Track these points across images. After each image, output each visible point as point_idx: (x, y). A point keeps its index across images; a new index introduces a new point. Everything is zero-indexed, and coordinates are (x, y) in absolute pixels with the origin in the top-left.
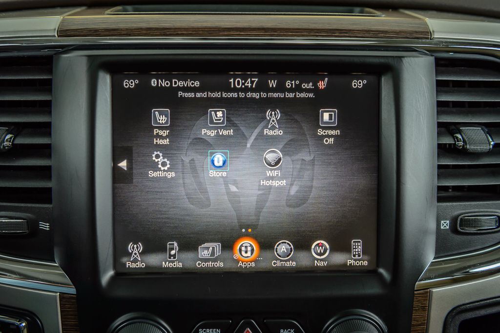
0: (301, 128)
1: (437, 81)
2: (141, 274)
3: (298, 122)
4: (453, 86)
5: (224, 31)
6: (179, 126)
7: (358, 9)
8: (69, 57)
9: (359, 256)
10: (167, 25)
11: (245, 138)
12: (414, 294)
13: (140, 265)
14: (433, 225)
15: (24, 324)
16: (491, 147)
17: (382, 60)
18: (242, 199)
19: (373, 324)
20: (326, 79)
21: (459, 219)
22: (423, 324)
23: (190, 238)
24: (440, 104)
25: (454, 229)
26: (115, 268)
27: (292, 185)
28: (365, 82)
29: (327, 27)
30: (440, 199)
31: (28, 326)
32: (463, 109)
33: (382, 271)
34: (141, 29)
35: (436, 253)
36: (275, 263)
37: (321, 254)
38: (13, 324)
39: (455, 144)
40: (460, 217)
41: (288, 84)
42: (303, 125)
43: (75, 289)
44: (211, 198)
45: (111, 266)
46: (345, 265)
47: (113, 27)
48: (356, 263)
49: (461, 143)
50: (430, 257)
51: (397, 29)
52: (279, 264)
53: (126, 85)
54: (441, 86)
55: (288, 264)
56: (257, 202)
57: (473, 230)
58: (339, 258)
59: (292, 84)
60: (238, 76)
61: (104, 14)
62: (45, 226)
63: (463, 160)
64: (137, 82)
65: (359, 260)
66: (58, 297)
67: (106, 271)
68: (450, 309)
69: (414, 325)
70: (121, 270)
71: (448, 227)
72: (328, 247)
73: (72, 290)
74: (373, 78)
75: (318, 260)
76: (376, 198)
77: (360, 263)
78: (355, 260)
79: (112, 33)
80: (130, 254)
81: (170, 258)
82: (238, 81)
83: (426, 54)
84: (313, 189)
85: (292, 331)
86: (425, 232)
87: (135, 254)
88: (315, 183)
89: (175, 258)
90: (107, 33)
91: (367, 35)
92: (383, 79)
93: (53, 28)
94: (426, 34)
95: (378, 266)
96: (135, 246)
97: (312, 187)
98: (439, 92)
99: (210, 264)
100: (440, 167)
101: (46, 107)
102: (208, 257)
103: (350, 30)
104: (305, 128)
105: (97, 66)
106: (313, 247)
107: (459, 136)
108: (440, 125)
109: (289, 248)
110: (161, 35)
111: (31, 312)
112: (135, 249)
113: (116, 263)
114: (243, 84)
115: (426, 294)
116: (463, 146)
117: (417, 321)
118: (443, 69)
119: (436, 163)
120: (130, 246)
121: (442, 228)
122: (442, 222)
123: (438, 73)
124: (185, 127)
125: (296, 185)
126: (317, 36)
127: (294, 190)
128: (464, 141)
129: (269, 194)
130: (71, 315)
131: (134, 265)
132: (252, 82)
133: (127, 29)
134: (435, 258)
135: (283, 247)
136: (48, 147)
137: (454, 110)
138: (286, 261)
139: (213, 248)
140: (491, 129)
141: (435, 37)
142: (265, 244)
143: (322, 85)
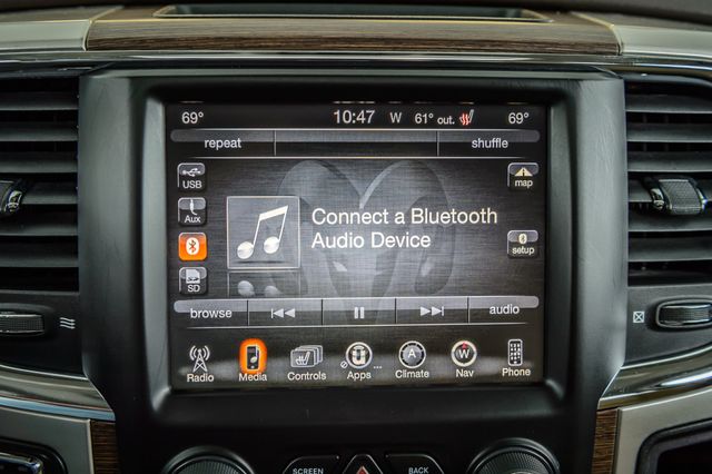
0: (437, 181)
1: (628, 113)
2: (207, 391)
3: (431, 172)
4: (649, 121)
5: (327, 42)
6: (262, 179)
7: (512, 11)
8: (103, 79)
9: (519, 362)
10: (245, 33)
11: (356, 195)
12: (596, 415)
13: (207, 378)
14: (621, 318)
15: (38, 465)
16: (703, 207)
17: (552, 85)
18: (352, 282)
19: (540, 459)
20: (472, 111)
21: (658, 309)
22: (608, 458)
23: (279, 338)
24: (632, 147)
25: (651, 323)
26: (170, 383)
27: (423, 262)
28: (527, 115)
29: (474, 37)
30: (632, 281)
31: (45, 468)
32: (662, 154)
33: (550, 382)
34: (208, 38)
35: (627, 357)
36: (399, 374)
37: (464, 360)
38: (23, 465)
39: (652, 203)
40: (660, 306)
41: (418, 118)
42: (439, 176)
43: (113, 414)
44: (309, 281)
45: (166, 380)
46: (499, 375)
47: (167, 35)
48: (514, 373)
49: (661, 202)
50: (618, 364)
51: (572, 40)
52: (405, 374)
53: (186, 120)
54: (633, 121)
55: (418, 375)
56: (374, 286)
57: (676, 325)
58: (490, 366)
59: (423, 119)
60: (347, 107)
61: (152, 17)
62: (68, 323)
63: (663, 225)
64: (201, 114)
65: (519, 368)
66: (89, 425)
67: (158, 387)
68: (646, 435)
69: (597, 459)
70: (179, 386)
71: (642, 321)
72: (475, 350)
73: (109, 415)
74: (537, 110)
75: (460, 368)
76: (542, 280)
77: (520, 372)
78: (513, 368)
79: (166, 44)
80: (192, 363)
81: (249, 368)
82: (347, 115)
83: (612, 76)
84: (454, 268)
85: (425, 470)
86: (610, 328)
87: (200, 362)
88: (456, 260)
89: (256, 367)
90: (159, 44)
91: (529, 48)
92: (552, 111)
93: (79, 37)
94: (613, 47)
95: (545, 375)
96: (200, 351)
97: (451, 265)
98: (630, 130)
99: (308, 376)
100: (632, 235)
101: (69, 151)
102: (305, 365)
103: (506, 42)
104: (442, 181)
105: (143, 92)
106: (454, 350)
107: (658, 192)
108: (632, 176)
109: (420, 351)
110: (236, 48)
111: (50, 448)
112: (200, 355)
113: (173, 376)
114: (354, 118)
115: (613, 415)
116: (664, 206)
117: (601, 454)
118: (636, 96)
119: (627, 230)
120: (192, 350)
121: (635, 321)
122: (635, 313)
123: (628, 102)
124: (270, 179)
125: (431, 262)
126: (459, 50)
127: (426, 270)
128: (665, 199)
129: (390, 275)
130: (108, 451)
131: (197, 379)
132: (367, 116)
133: (187, 40)
134: (625, 365)
135: (411, 351)
136: (73, 209)
137: (650, 154)
138: (415, 370)
139: (312, 353)
140: (703, 181)
141: (626, 51)
142: (385, 346)
143: (466, 119)
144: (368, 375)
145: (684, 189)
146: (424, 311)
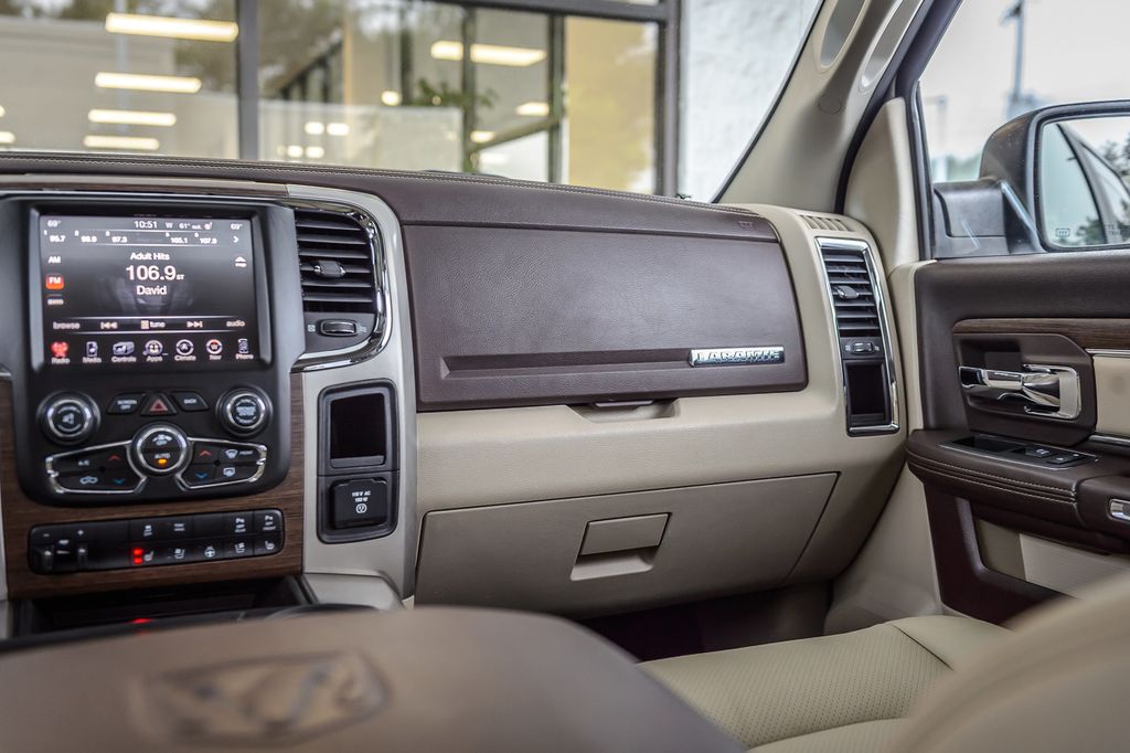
9: (246, 351)
13: (64, 361)
14: (301, 329)
16: (343, 274)
20: (211, 223)
22: (300, 401)
23: (106, 339)
24: (300, 243)
25: (319, 332)
26: (43, 359)
28: (241, 225)
30: (306, 310)
36: (178, 358)
37: (215, 350)
39: (314, 272)
40: (323, 322)
41: (181, 226)
44: (123, 308)
45: (41, 357)
49: (318, 271)
52: (182, 358)
54: (302, 229)
55: (190, 358)
56: (161, 311)
59: (184, 226)
60: (141, 220)
63: (321, 283)
67: (37, 358)
68: (319, 391)
70: (50, 362)
71: (313, 329)
72: (220, 345)
81: (89, 354)
83: (287, 207)
85: (195, 400)
89: (94, 354)
92: (253, 220)
94: (286, 193)
99: (124, 359)
100: (304, 286)
102: (123, 353)
106: (208, 345)
107: (317, 266)
108: (301, 257)
109: (189, 346)
114: (146, 225)
115: (299, 376)
116: (321, 273)
117: (295, 398)
118: (303, 218)
119: (301, 283)
121: (309, 330)
122: (309, 326)
128: (321, 270)
129: (170, 305)
131: (59, 362)
135: (183, 344)
137: (311, 247)
138: (187, 356)
139: (126, 346)
140: (342, 262)
141: (292, 195)
142: (168, 342)
143: (208, 227)
144: (160, 359)
145: (332, 265)
146: (190, 324)
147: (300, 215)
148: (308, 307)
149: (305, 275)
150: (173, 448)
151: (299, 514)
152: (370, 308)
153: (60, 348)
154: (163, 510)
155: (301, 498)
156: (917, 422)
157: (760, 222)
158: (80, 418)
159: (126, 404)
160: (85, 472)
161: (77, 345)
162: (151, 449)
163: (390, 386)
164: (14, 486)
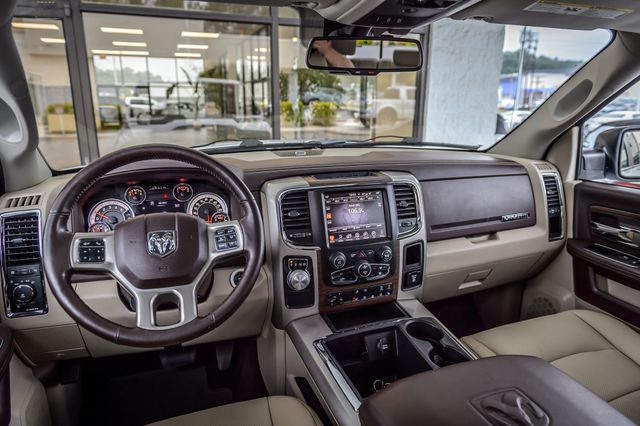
2: (336, 244)
4: (397, 192)
13: (334, 242)
15: (306, 259)
21: (403, 223)
22: (398, 249)
23: (344, 234)
24: (396, 196)
32: (400, 197)
36: (364, 238)
46: (380, 237)
55: (367, 238)
58: (378, 235)
59: (363, 194)
68: (404, 246)
72: (375, 233)
73: (320, 250)
75: (373, 236)
76: (386, 220)
78: (382, 235)
81: (340, 239)
83: (391, 185)
84: (370, 219)
86: (396, 228)
92: (384, 192)
94: (390, 179)
95: (388, 236)
99: (349, 240)
101: (307, 204)
102: (349, 238)
106: (372, 233)
107: (401, 204)
108: (396, 201)
109: (367, 234)
114: (353, 195)
115: (398, 242)
119: (397, 210)
122: (400, 224)
123: (394, 189)
125: (366, 218)
129: (361, 221)
134: (399, 233)
135: (365, 234)
136: (308, 214)
139: (350, 236)
141: (393, 180)
142: (361, 233)
145: (404, 202)
146: (366, 227)
147: (395, 186)
148: (400, 218)
149: (398, 207)
150: (368, 269)
151: (397, 283)
152: (415, 216)
153: (332, 238)
154: (361, 286)
155: (398, 279)
156: (571, 236)
157: (521, 167)
158: (342, 262)
159: (353, 255)
160: (342, 276)
161: (336, 236)
162: (362, 270)
163: (422, 242)
164: (322, 282)
